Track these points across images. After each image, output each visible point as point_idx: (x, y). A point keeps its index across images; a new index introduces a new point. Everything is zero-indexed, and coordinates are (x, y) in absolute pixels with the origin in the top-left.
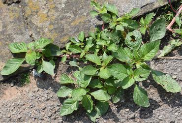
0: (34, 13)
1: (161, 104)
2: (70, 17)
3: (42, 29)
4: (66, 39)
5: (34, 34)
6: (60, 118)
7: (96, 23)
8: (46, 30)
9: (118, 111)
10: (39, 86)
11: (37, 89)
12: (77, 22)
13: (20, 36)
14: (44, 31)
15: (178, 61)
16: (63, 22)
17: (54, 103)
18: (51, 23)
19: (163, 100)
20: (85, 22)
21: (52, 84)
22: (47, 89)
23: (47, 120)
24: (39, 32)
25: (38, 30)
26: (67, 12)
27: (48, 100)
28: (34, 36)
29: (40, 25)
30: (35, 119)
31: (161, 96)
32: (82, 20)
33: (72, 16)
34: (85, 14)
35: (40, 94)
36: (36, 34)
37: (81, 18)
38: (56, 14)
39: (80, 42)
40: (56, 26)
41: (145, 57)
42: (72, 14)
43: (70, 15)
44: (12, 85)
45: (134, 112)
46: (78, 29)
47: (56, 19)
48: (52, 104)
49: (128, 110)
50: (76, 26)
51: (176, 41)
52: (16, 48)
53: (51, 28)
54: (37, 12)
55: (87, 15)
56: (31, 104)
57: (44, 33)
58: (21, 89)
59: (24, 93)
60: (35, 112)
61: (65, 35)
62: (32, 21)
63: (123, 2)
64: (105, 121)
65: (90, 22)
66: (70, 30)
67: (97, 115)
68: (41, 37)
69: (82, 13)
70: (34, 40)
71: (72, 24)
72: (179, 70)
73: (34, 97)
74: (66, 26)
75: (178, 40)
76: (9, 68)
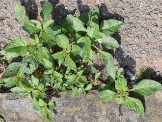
1: (40, 4)
2: (78, 117)
3: (107, 117)
4: (90, 96)
5: (117, 115)
6: (126, 22)
7: (59, 100)
8: (104, 113)
9: (75, 10)
10: (134, 62)
11: (136, 60)
12: (75, 109)
13: (131, 119)
14: (106, 113)
16: (86, 115)
17: (126, 40)
18: (97, 118)
19: (37, 7)
20: (67, 105)
21: (122, 60)
22: (128, 56)
23: (138, 25)
24: (111, 114)
25: (111, 117)
27: (130, 45)
28: (117, 112)
29: (108, 121)
30: (148, 30)
32: (69, 109)
33: (76, 117)
34: (64, 114)
35: (136, 54)
36: (115, 114)
37: (69, 112)
39: (78, 88)
40: (93, 113)
41: (26, 45)
42: (75, 120)
44: (158, 73)
45: (63, 5)
46: (76, 101)
47: (91, 120)
48: (128, 39)
49: (66, 8)
50: (77, 105)
52: (138, 107)
55: (63, 112)
56: (147, 47)
57: (107, 111)
58: (152, 66)
59: (150, 61)
60: (146, 38)
61: (89, 100)
63: (29, 111)
64: (89, 5)
65: (63, 104)
66: (83, 104)
67: (93, 13)
68: (111, 109)
69: (67, 116)
70: (120, 110)
71: (79, 109)
72: (14, 30)
73: (142, 52)
74: (85, 109)
75: (4, 58)
76: (151, 89)
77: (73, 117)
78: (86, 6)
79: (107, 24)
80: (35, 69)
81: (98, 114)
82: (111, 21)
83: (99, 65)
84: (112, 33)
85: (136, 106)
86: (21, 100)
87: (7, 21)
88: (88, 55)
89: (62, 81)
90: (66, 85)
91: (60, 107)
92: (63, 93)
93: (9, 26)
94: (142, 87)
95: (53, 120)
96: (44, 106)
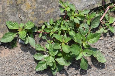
0: (23, 3)
1: (92, 66)
2: (45, 8)
3: (27, 14)
4: (42, 22)
5: (22, 16)
6: (34, 71)
7: (60, 14)
8: (30, 15)
9: (68, 69)
11: (21, 51)
12: (49, 12)
13: (13, 17)
14: (29, 15)
15: (103, 41)
16: (40, 10)
17: (31, 61)
18: (33, 11)
19: (93, 64)
20: (54, 13)
21: (30, 48)
22: (27, 52)
23: (26, 71)
24: (25, 16)
25: (25, 14)
26: (43, 4)
27: (27, 59)
28: (22, 18)
29: (26, 11)
30: (19, 70)
31: (92, 62)
32: (52, 11)
33: (46, 8)
34: (54, 7)
35: (23, 54)
36: (23, 17)
37: (51, 9)
38: (36, 5)
39: (50, 25)
40: (36, 13)
41: (90, 40)
42: (46, 5)
43: (45, 6)
44: (6, 47)
45: (77, 70)
46: (49, 16)
47: (36, 8)
48: (30, 62)
49: (74, 69)
50: (48, 14)
51: (103, 29)
52: (10, 25)
53: (33, 14)
54: (25, 2)
55: (55, 8)
56: (17, 61)
57: (28, 17)
58: (11, 50)
59: (13, 53)
60: (19, 66)
61: (41, 19)
62: (21, 8)
63: (77, 2)
64: (60, 75)
65: (57, 12)
66: (44, 16)
67: (56, 71)
68: (26, 19)
69: (52, 6)
70: (21, 20)
71: (46, 13)
72: (103, 46)
73: (19, 57)
74: (42, 14)
75: (104, 28)
76: (6, 37)
77: (48, 7)
78: (61, 74)
79: (44, 66)
80: (79, 28)
81: (33, 13)
82: (43, 69)
83: (43, 42)
84: (39, 62)
85: (12, 25)
86: (84, 7)
87: (110, 50)
88: (50, 46)
89: (61, 26)
90: (57, 24)
91: (58, 10)
92: (59, 19)
93: (108, 48)
94: (12, 37)
95: (59, 1)
96: (67, 8)
